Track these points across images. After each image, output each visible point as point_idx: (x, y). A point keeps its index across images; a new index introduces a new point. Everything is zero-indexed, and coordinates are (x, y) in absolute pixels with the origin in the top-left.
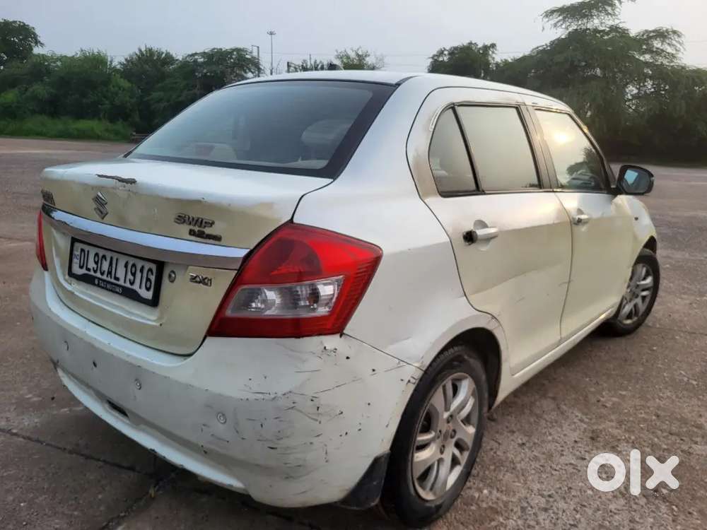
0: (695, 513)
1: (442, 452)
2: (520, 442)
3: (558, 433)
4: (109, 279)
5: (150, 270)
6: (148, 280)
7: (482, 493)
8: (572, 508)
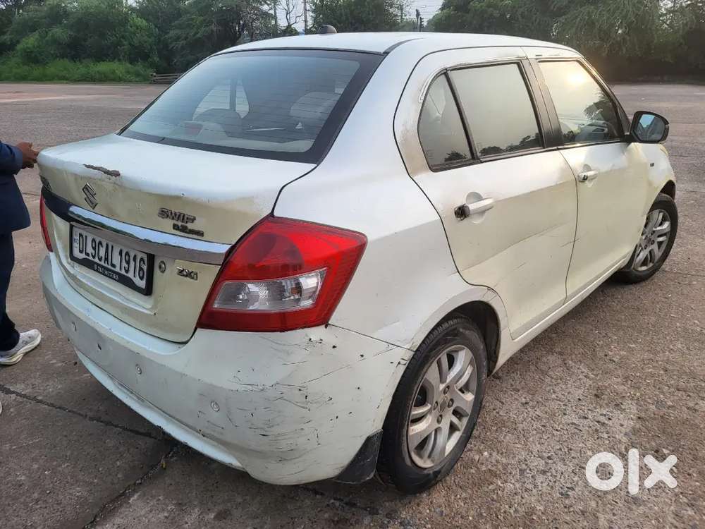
0: (695, 475)
1: (439, 422)
2: (524, 401)
3: (563, 390)
4: (106, 265)
5: (142, 259)
6: (141, 269)
7: (482, 455)
8: (570, 470)
